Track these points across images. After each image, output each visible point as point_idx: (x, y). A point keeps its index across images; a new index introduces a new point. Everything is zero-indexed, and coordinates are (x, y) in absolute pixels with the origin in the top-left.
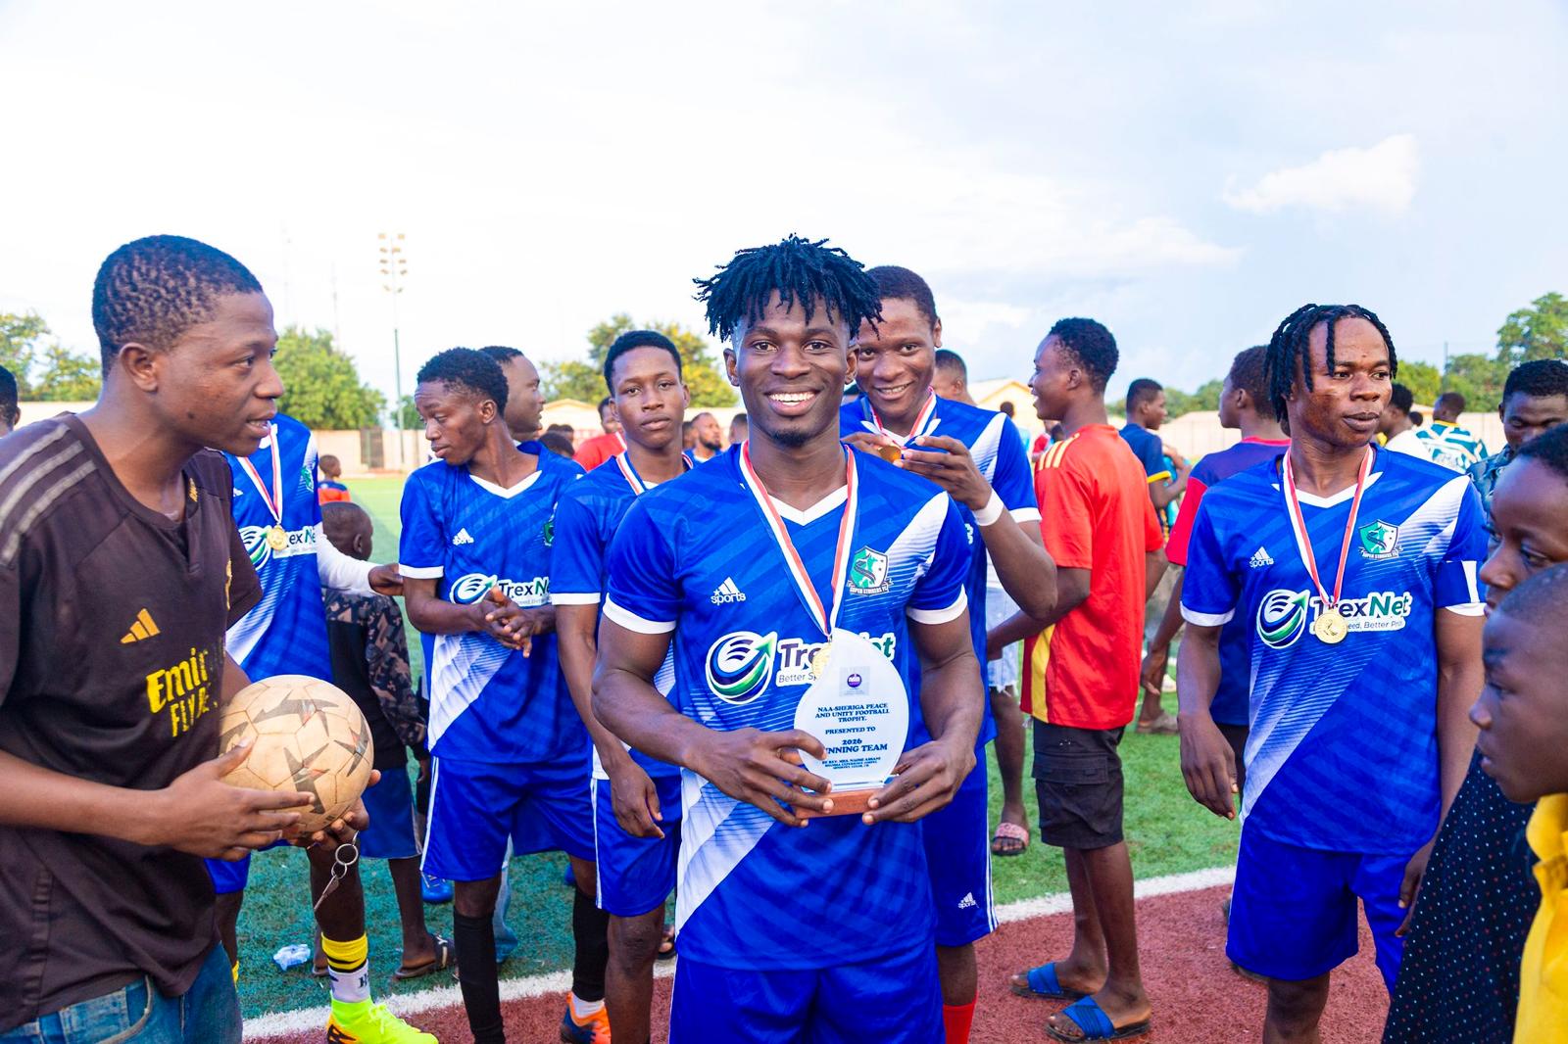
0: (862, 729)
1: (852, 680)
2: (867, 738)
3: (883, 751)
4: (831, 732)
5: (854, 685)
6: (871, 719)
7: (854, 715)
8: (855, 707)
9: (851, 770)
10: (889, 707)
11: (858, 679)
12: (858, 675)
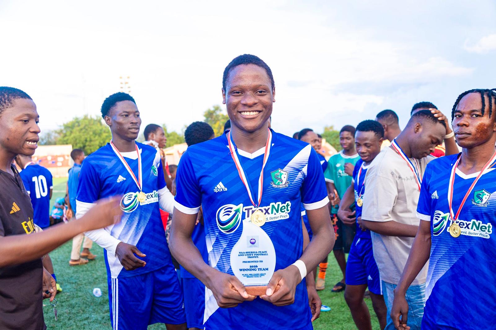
0: (257, 262)
1: (252, 241)
2: (260, 265)
3: (267, 271)
4: (245, 262)
5: (253, 243)
6: (261, 258)
7: (254, 255)
8: (254, 252)
9: (254, 278)
10: (268, 253)
11: (254, 241)
12: (254, 239)
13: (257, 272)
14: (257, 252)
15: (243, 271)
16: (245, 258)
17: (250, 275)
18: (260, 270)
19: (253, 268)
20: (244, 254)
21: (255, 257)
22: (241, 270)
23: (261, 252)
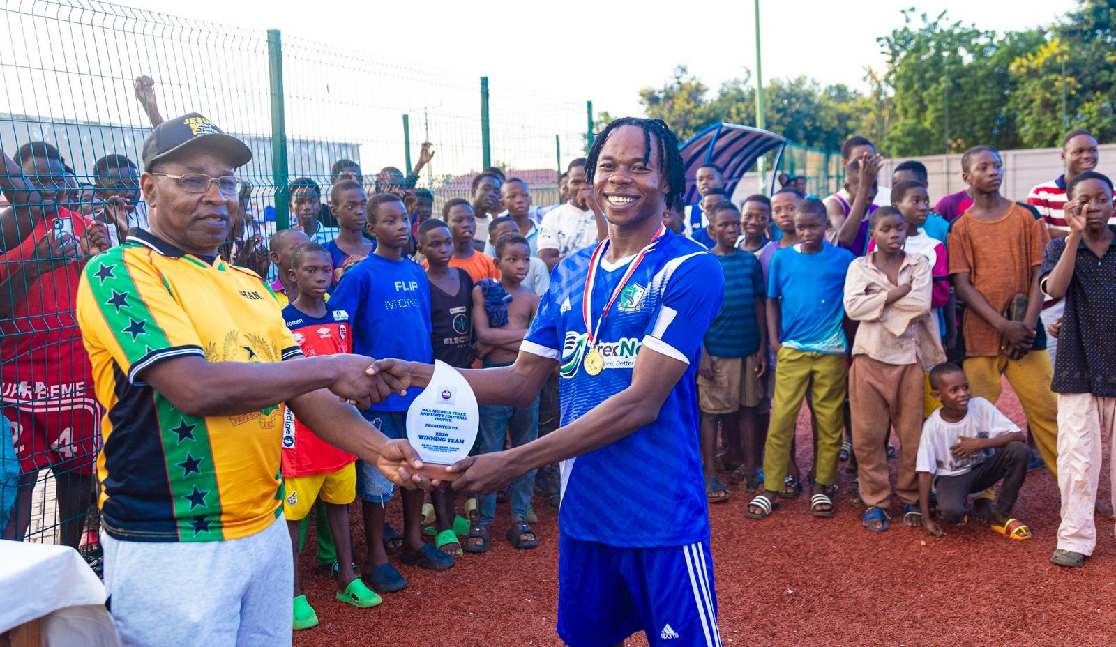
0: (449, 428)
1: (445, 394)
2: (452, 434)
4: (429, 425)
5: (447, 398)
7: (444, 417)
8: (445, 412)
9: (439, 453)
10: (467, 415)
11: (448, 394)
12: (449, 392)
13: (446, 444)
14: (450, 413)
15: (425, 439)
16: (431, 420)
17: (434, 447)
18: (451, 441)
19: (440, 437)
21: (447, 420)
22: (421, 437)
23: (456, 413)
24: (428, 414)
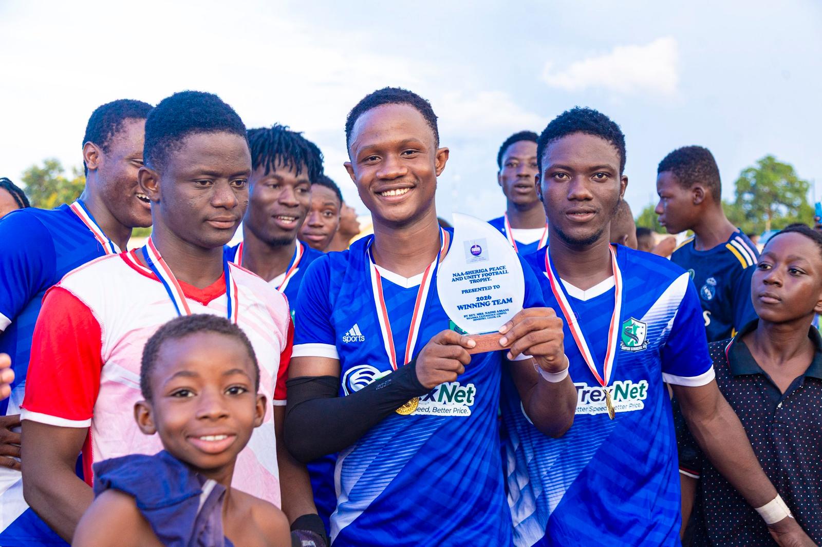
0: (490, 288)
1: (474, 250)
2: (496, 294)
4: (466, 291)
5: (477, 254)
6: (495, 280)
7: (481, 277)
8: (480, 271)
9: (487, 321)
10: (507, 268)
11: (478, 249)
12: (478, 246)
13: (492, 308)
14: (486, 270)
15: (465, 309)
16: (466, 284)
17: (478, 316)
18: (496, 303)
19: (483, 302)
20: (462, 276)
21: (485, 280)
22: (460, 308)
23: (493, 269)
24: (461, 279)
